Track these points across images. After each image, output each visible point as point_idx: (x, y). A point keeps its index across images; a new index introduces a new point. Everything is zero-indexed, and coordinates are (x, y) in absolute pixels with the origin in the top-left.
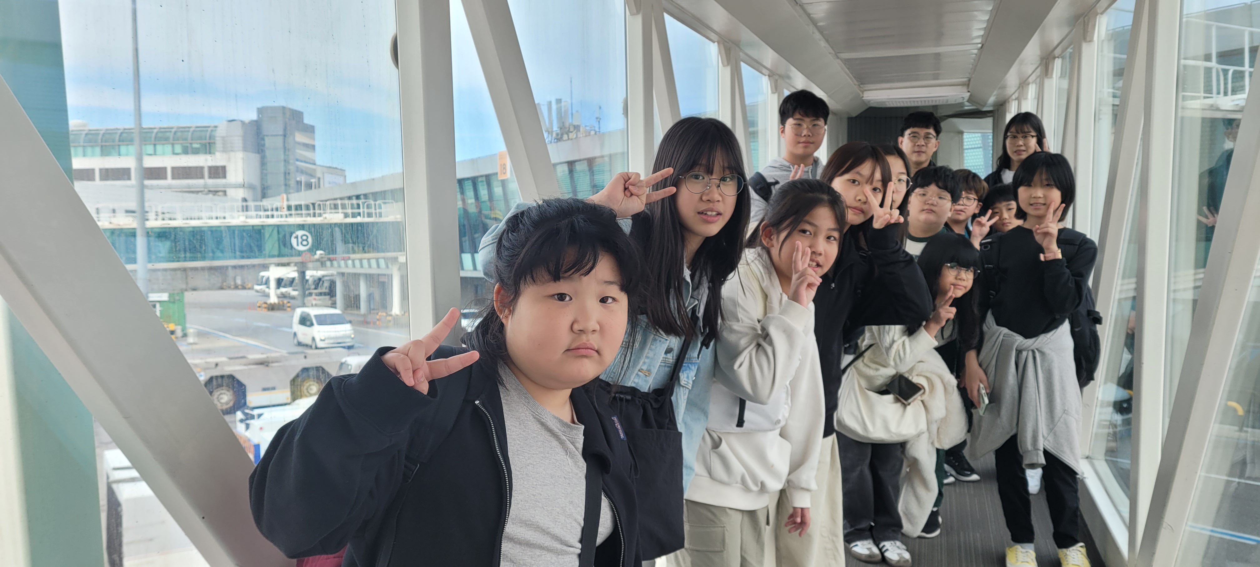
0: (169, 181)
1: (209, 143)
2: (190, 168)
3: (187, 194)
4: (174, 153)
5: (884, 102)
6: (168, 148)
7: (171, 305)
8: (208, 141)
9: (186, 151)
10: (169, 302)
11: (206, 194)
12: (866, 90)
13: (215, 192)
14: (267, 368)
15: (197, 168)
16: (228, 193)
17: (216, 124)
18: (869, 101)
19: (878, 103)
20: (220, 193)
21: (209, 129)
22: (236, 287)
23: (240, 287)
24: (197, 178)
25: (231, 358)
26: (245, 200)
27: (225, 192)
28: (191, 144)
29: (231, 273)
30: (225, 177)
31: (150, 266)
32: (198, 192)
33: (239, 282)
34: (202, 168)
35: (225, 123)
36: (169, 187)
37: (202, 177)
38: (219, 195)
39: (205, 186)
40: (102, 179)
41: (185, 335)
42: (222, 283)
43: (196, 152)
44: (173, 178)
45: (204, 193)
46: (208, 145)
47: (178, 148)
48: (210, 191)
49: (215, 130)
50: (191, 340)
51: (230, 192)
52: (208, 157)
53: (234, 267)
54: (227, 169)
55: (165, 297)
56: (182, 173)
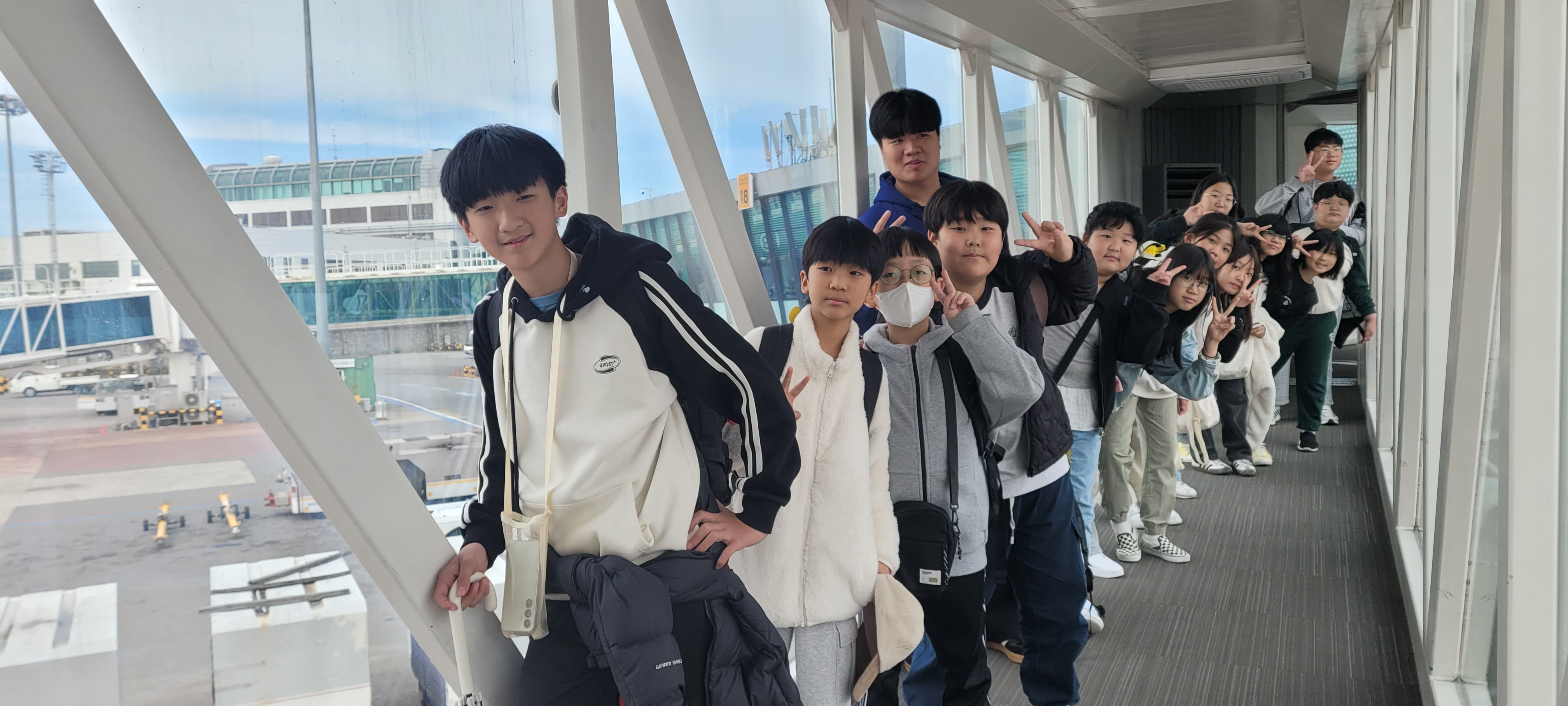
0: (369, 224)
1: (413, 177)
2: (389, 207)
3: (388, 239)
4: (374, 191)
5: (1183, 85)
6: (367, 184)
7: (359, 373)
8: (411, 175)
9: (387, 188)
10: (355, 368)
11: (411, 238)
12: (1152, 69)
13: (421, 235)
14: (449, 451)
15: (399, 207)
16: (435, 236)
17: (420, 155)
18: (1161, 83)
19: (1177, 85)
20: (427, 236)
21: (414, 160)
22: (445, 348)
23: (449, 348)
24: (400, 219)
25: (407, 440)
26: (454, 244)
27: (432, 234)
28: (393, 179)
29: (438, 331)
30: (431, 217)
31: (332, 327)
32: (400, 236)
33: (448, 342)
34: (405, 207)
35: (431, 152)
36: (369, 231)
37: (406, 218)
38: (424, 239)
39: (410, 228)
40: (294, 224)
41: (373, 409)
42: (429, 343)
43: (398, 188)
44: (374, 220)
45: (407, 236)
46: (412, 179)
47: (379, 185)
48: (414, 234)
49: (420, 162)
50: (379, 415)
51: (437, 234)
52: (414, 194)
53: (442, 325)
54: (434, 207)
55: (350, 363)
56: (382, 214)
